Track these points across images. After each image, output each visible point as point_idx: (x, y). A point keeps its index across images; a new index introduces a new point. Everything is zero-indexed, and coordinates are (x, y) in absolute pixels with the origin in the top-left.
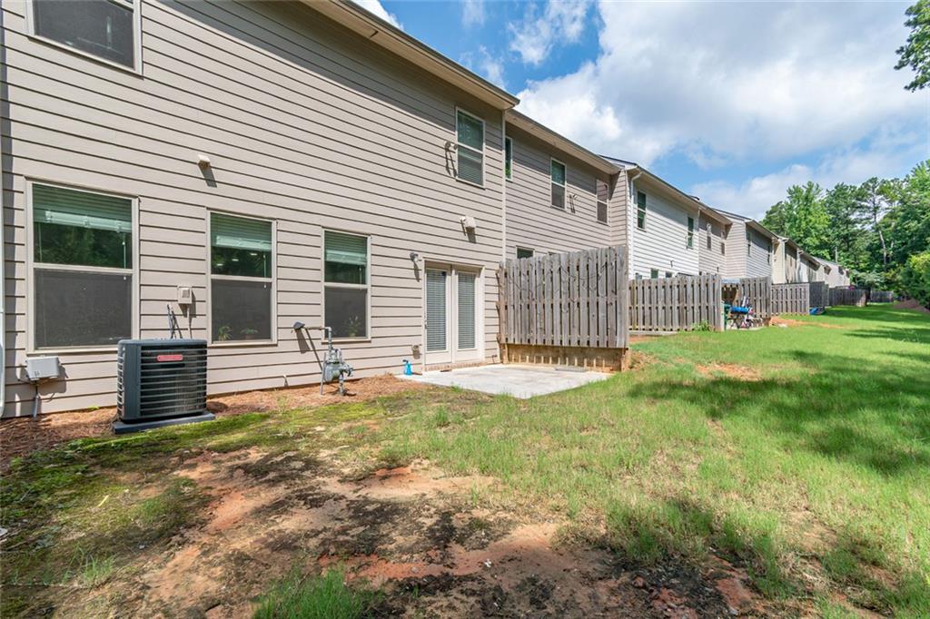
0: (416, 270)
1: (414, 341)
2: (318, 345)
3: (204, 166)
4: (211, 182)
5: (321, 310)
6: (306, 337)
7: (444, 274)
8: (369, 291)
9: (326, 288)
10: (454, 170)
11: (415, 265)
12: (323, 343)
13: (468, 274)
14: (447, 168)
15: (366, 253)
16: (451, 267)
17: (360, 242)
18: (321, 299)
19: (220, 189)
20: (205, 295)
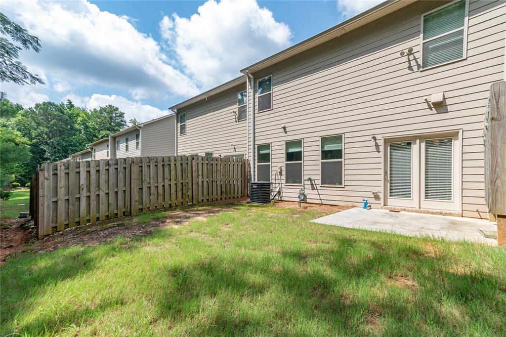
0: (377, 146)
1: (375, 190)
2: (318, 187)
3: (284, 128)
4: (286, 132)
5: (319, 172)
6: (314, 183)
7: (409, 144)
8: (343, 162)
9: (322, 163)
10: (418, 65)
11: (376, 143)
12: (321, 187)
13: (444, 140)
14: (410, 68)
15: (342, 143)
16: (415, 137)
17: (338, 138)
18: (319, 167)
19: (289, 133)
20: (284, 169)
